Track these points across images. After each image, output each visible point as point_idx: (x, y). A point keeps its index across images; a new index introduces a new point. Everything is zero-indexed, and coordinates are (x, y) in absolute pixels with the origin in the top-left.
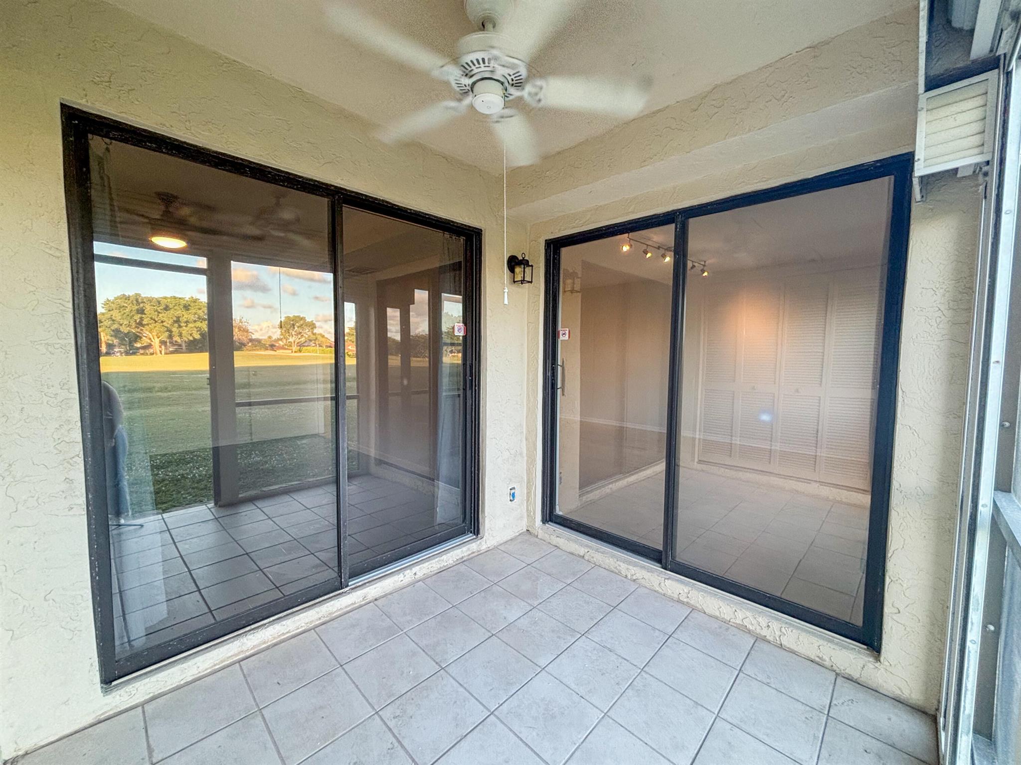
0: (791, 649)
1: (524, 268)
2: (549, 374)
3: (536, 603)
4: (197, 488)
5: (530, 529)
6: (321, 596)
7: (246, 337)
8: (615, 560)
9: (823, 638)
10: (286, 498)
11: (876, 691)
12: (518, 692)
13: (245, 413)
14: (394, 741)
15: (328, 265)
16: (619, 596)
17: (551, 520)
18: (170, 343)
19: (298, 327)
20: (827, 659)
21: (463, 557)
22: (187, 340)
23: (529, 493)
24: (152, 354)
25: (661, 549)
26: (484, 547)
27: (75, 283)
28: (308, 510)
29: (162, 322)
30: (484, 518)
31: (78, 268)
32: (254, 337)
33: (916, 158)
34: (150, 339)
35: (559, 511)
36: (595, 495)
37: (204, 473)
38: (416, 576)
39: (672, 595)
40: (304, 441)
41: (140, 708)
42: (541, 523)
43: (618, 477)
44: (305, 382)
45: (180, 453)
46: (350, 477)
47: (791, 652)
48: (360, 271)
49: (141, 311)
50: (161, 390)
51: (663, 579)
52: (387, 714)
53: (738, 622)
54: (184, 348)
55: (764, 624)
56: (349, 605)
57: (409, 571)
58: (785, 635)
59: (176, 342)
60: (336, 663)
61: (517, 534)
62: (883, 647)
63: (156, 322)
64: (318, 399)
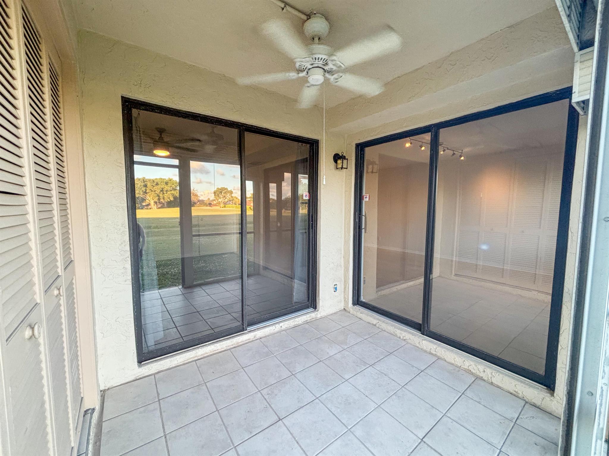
0: (498, 386)
1: (343, 160)
2: (357, 220)
3: (346, 347)
4: (173, 278)
5: (346, 308)
6: (233, 334)
7: (197, 199)
8: (394, 328)
9: (518, 380)
10: (217, 286)
11: (551, 414)
12: (332, 390)
13: (196, 240)
14: (267, 405)
15: (238, 161)
16: (394, 348)
17: (358, 304)
18: (159, 202)
19: (224, 193)
20: (521, 394)
21: (307, 321)
22: (167, 201)
23: (345, 288)
24: (150, 209)
25: (421, 323)
26: (319, 316)
27: (127, 178)
28: (228, 292)
29: (155, 191)
30: (319, 300)
31: (128, 172)
32: (200, 199)
33: (573, 91)
34: (149, 201)
35: (362, 299)
36: (386, 291)
37: (177, 271)
38: (282, 328)
39: (426, 349)
40: (226, 256)
41: (153, 376)
42: (352, 305)
43: (402, 282)
44: (227, 224)
45: (165, 260)
46: (249, 276)
47: (498, 387)
48: (254, 164)
49: (146, 186)
50: (155, 228)
51: (421, 340)
52: (264, 392)
53: (466, 368)
54: (165, 205)
55: (482, 370)
56: (247, 340)
57: (278, 325)
58: (494, 377)
59: (162, 202)
60: (240, 366)
61: (338, 310)
62: (556, 388)
63: (152, 191)
64: (233, 233)
